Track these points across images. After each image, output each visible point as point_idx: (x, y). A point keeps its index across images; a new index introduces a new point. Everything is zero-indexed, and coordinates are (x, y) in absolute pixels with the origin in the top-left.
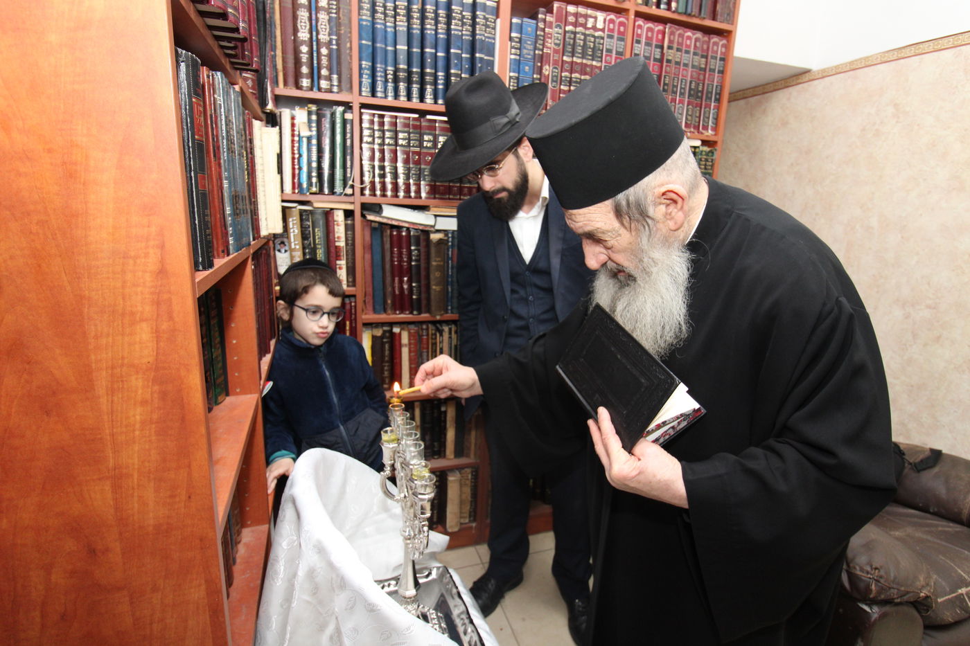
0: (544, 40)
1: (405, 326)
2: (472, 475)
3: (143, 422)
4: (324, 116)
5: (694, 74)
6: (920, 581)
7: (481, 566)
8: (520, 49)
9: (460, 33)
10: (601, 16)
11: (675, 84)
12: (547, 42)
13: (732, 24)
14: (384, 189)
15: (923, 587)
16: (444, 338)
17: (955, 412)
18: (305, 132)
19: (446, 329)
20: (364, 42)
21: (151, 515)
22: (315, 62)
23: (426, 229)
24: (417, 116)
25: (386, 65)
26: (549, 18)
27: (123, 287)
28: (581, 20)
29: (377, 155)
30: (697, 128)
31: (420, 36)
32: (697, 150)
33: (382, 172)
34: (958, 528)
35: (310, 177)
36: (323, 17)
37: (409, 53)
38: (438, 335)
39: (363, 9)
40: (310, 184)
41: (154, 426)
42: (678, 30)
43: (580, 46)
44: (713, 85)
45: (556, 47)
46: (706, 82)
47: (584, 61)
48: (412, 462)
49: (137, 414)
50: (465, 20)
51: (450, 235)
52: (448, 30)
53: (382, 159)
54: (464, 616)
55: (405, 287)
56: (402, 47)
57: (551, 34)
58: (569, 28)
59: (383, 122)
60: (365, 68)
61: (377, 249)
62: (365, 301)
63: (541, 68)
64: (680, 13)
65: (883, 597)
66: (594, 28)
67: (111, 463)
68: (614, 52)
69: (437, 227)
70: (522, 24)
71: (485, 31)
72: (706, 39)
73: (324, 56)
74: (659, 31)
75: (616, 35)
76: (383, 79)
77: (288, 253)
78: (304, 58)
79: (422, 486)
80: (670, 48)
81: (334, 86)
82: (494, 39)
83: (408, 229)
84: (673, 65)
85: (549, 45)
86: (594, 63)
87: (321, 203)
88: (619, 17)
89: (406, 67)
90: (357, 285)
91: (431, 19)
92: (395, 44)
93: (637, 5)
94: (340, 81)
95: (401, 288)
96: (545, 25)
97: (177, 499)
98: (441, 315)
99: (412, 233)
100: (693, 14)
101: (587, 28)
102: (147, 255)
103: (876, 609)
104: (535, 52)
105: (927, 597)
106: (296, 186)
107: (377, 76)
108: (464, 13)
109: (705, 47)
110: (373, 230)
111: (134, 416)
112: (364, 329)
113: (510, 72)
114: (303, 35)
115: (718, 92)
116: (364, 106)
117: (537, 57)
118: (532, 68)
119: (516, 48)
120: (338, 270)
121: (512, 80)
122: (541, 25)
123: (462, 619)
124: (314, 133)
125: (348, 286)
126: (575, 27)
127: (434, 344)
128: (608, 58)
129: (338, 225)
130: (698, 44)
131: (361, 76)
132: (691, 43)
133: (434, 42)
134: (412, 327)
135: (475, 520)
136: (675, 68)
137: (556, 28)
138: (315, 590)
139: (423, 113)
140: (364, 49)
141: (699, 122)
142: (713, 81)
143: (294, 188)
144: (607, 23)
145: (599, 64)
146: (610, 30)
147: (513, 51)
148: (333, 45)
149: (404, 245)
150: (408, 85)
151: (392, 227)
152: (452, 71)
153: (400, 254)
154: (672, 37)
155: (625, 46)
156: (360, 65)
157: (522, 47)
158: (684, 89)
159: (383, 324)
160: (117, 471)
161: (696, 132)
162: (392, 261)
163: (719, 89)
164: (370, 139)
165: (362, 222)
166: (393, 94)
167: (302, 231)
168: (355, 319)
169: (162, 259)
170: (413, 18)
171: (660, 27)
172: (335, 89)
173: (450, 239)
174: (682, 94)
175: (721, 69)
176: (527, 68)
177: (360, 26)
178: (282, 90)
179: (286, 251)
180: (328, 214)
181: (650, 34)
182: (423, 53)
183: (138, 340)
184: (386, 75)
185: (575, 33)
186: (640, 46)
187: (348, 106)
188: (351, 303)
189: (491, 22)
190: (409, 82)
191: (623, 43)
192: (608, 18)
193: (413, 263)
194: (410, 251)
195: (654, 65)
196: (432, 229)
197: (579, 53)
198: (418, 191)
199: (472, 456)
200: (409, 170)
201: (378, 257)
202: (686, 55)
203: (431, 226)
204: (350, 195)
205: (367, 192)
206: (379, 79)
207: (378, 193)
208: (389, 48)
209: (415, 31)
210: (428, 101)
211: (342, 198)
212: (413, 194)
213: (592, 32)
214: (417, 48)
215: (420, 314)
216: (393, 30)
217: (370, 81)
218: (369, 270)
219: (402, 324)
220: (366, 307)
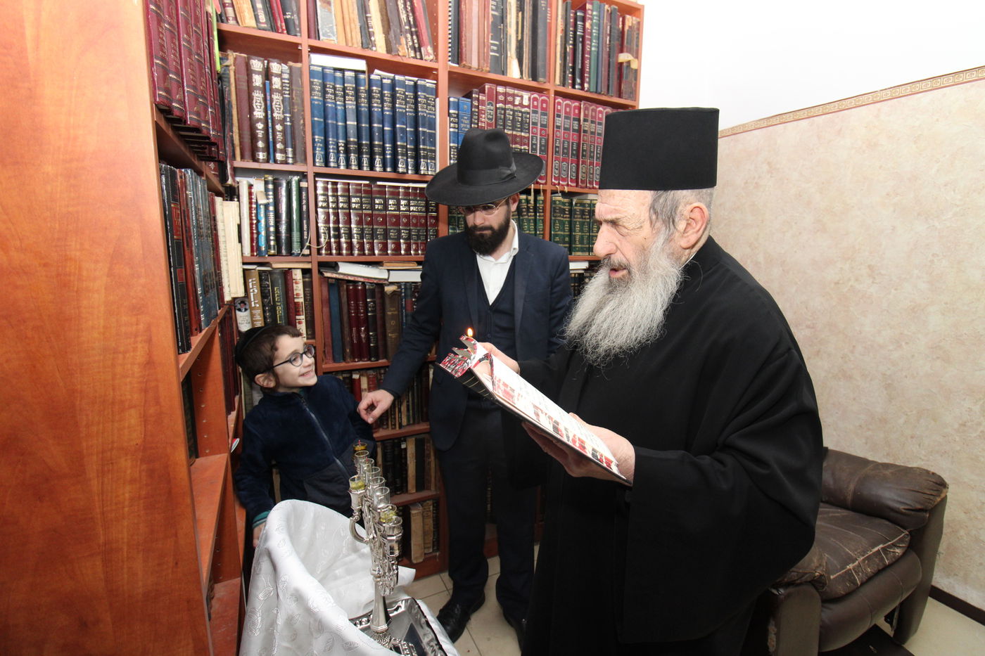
0: (478, 116)
1: (364, 371)
2: (433, 507)
3: (132, 499)
4: (281, 185)
6: (814, 563)
7: (447, 592)
8: (458, 123)
9: (404, 111)
10: (526, 95)
11: (592, 150)
12: (482, 117)
13: (635, 101)
14: (339, 248)
15: (817, 567)
17: (837, 413)
18: (262, 201)
20: (316, 119)
21: (140, 584)
22: (271, 137)
23: (381, 282)
24: (368, 182)
25: (338, 139)
26: (482, 97)
27: (113, 379)
28: (510, 99)
29: (332, 218)
31: (367, 113)
33: (337, 233)
34: (845, 513)
35: (268, 240)
36: (277, 97)
37: (359, 128)
39: (314, 91)
40: (268, 246)
41: (142, 501)
42: (591, 106)
43: (509, 120)
45: (489, 122)
47: (514, 133)
48: (379, 507)
49: (126, 493)
50: (408, 100)
51: (403, 287)
52: (393, 108)
53: (337, 222)
54: (433, 643)
55: (363, 336)
56: (352, 123)
57: (484, 111)
58: (499, 105)
59: (337, 189)
60: (318, 142)
61: (335, 302)
62: (324, 352)
64: (592, 92)
65: (786, 580)
66: (521, 105)
67: (102, 540)
68: (539, 125)
69: (390, 280)
70: (458, 102)
71: (427, 108)
73: (279, 131)
74: (575, 107)
75: (539, 110)
76: (335, 151)
77: (248, 312)
78: (260, 134)
79: (390, 528)
80: (585, 120)
81: (289, 157)
82: (435, 115)
83: (363, 283)
84: (588, 134)
85: (483, 120)
86: (523, 134)
87: (279, 264)
88: (542, 96)
89: (356, 140)
90: (316, 337)
91: (377, 99)
92: (345, 120)
93: (555, 85)
94: (294, 153)
95: (359, 337)
96: (479, 103)
97: (165, 567)
99: (367, 287)
100: (602, 92)
101: (514, 105)
102: (135, 350)
103: (782, 591)
105: (821, 575)
106: (255, 249)
107: (329, 149)
108: (407, 93)
110: (330, 286)
111: (123, 494)
113: (450, 143)
114: (259, 113)
116: (317, 175)
119: (454, 123)
120: (297, 324)
121: (452, 150)
122: (475, 103)
123: (432, 646)
124: (271, 201)
125: (308, 339)
126: (505, 104)
128: (534, 130)
129: (296, 283)
131: (314, 148)
132: (602, 116)
133: (381, 118)
134: (371, 372)
135: (438, 550)
136: (591, 137)
137: (488, 105)
138: (294, 636)
139: (374, 180)
140: (316, 125)
143: (252, 251)
144: (531, 100)
145: (527, 135)
146: (534, 107)
147: (452, 125)
148: (287, 122)
149: (361, 298)
150: (359, 156)
151: (349, 281)
152: (399, 143)
153: (357, 306)
154: (587, 112)
155: (548, 119)
156: (313, 140)
157: (460, 122)
159: (343, 372)
160: (107, 546)
162: (349, 313)
164: (325, 204)
165: (320, 279)
166: (345, 163)
167: (261, 290)
169: (149, 351)
170: (361, 98)
171: (577, 104)
172: (290, 161)
173: (403, 290)
177: (312, 106)
178: (239, 163)
179: (246, 310)
180: (287, 273)
181: (568, 110)
182: (371, 128)
183: (127, 425)
184: (338, 147)
185: (505, 110)
186: (560, 119)
187: (304, 176)
189: (431, 100)
190: (359, 152)
191: (546, 117)
192: (532, 96)
193: (369, 314)
194: (366, 304)
195: (573, 135)
196: (386, 282)
197: (509, 126)
198: (372, 249)
199: (433, 488)
200: (362, 230)
201: (336, 310)
202: (599, 126)
203: (385, 280)
204: (308, 255)
205: (323, 252)
206: (331, 151)
207: (334, 252)
208: (340, 124)
209: (363, 109)
210: (378, 169)
211: (300, 258)
212: (367, 252)
213: (519, 108)
214: (365, 123)
215: (377, 360)
216: (343, 108)
217: (323, 153)
218: (327, 323)
219: (361, 370)
220: (325, 357)
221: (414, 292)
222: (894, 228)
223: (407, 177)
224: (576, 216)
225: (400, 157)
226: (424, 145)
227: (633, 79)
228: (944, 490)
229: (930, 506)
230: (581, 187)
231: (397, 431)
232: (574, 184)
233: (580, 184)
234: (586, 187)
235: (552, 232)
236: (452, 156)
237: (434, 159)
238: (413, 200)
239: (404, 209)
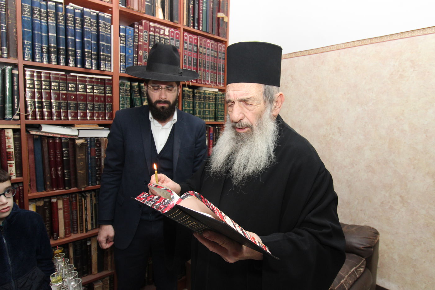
0: (138, 38)
1: (60, 197)
5: (212, 59)
8: (125, 41)
9: (90, 30)
10: (167, 29)
11: (205, 63)
12: (140, 39)
13: (227, 39)
14: (42, 115)
16: (87, 201)
19: (88, 195)
20: (26, 29)
23: (73, 137)
24: (64, 73)
25: (42, 43)
26: (140, 27)
28: (157, 30)
29: (37, 95)
30: (216, 83)
31: (64, 29)
32: (217, 93)
33: (40, 105)
37: (57, 39)
38: (83, 199)
39: (25, 11)
42: (203, 39)
44: (221, 64)
45: (145, 42)
46: (218, 63)
50: (92, 24)
51: (89, 140)
52: (82, 28)
53: (41, 97)
55: (59, 173)
56: (52, 34)
57: (142, 35)
58: (151, 33)
59: (41, 76)
60: (27, 45)
61: (38, 151)
62: (30, 185)
63: (138, 52)
64: (204, 32)
66: (164, 34)
69: (80, 136)
70: (126, 29)
71: (105, 30)
72: (216, 44)
74: (195, 38)
75: (175, 39)
76: (40, 52)
80: (201, 47)
81: (4, 53)
82: (110, 35)
83: (60, 138)
84: (202, 54)
85: (141, 41)
88: (176, 31)
89: (55, 46)
90: (23, 175)
91: (71, 21)
92: (48, 32)
93: (184, 26)
94: (8, 50)
95: (57, 174)
96: (138, 30)
98: (85, 188)
99: (63, 141)
100: (209, 32)
101: (160, 34)
104: (134, 43)
107: (36, 50)
108: (92, 20)
109: (216, 47)
110: (35, 140)
112: (30, 203)
113: (120, 52)
115: (223, 67)
116: (26, 66)
117: (135, 46)
118: (133, 51)
119: (123, 41)
120: (9, 167)
121: (122, 57)
122: (137, 31)
125: (17, 177)
126: (155, 33)
127: (81, 205)
130: (213, 46)
131: (24, 49)
132: (210, 45)
133: (74, 33)
134: (65, 197)
136: (204, 56)
137: (144, 32)
139: (68, 72)
140: (26, 34)
141: (217, 81)
142: (221, 63)
144: (170, 32)
146: (171, 36)
147: (121, 42)
148: (3, 29)
149: (58, 148)
150: (57, 56)
151: (49, 137)
152: (86, 50)
153: (55, 154)
154: (201, 42)
155: (180, 44)
156: (23, 43)
157: (127, 40)
158: (209, 65)
159: (44, 198)
161: (215, 85)
163: (223, 66)
164: (31, 86)
165: (27, 135)
166: (47, 60)
168: (23, 198)
170: (59, 19)
171: (196, 37)
172: (5, 55)
173: (89, 143)
174: (208, 68)
175: (224, 57)
176: (130, 51)
177: (23, 21)
180: (1, 132)
181: (191, 40)
182: (66, 39)
184: (42, 49)
185: (155, 36)
186: (187, 44)
187: (15, 66)
188: (19, 187)
189: (108, 26)
190: (58, 54)
191: (178, 43)
192: (171, 30)
193: (64, 158)
194: (62, 152)
195: (194, 54)
196: (77, 137)
198: (66, 116)
199: (109, 269)
200: (60, 103)
201: (39, 157)
202: (208, 50)
203: (76, 136)
204: (17, 120)
205: (30, 117)
206: (37, 51)
207: (38, 117)
208: (44, 34)
209: (61, 27)
210: (71, 65)
211: (12, 121)
212: (62, 118)
213: (163, 36)
214: (62, 36)
215: (70, 189)
216: (46, 24)
217: (30, 52)
218: (32, 165)
219: (58, 196)
220: (31, 188)
221: (96, 143)
222: (348, 110)
223: (91, 71)
224: (196, 99)
225: (87, 59)
226: (103, 52)
227: (225, 27)
228: (378, 236)
229: (373, 245)
230: (199, 83)
231: (85, 234)
232: (195, 81)
233: (198, 81)
234: (202, 83)
235: (183, 108)
236: (122, 60)
237: (110, 61)
238: (95, 86)
239: (90, 91)
